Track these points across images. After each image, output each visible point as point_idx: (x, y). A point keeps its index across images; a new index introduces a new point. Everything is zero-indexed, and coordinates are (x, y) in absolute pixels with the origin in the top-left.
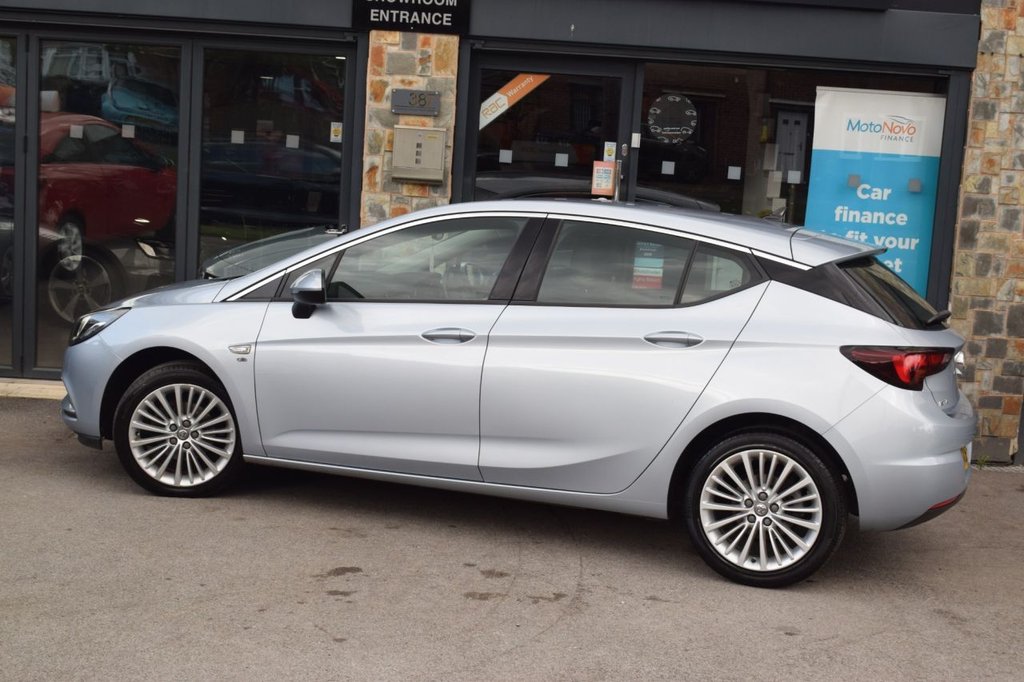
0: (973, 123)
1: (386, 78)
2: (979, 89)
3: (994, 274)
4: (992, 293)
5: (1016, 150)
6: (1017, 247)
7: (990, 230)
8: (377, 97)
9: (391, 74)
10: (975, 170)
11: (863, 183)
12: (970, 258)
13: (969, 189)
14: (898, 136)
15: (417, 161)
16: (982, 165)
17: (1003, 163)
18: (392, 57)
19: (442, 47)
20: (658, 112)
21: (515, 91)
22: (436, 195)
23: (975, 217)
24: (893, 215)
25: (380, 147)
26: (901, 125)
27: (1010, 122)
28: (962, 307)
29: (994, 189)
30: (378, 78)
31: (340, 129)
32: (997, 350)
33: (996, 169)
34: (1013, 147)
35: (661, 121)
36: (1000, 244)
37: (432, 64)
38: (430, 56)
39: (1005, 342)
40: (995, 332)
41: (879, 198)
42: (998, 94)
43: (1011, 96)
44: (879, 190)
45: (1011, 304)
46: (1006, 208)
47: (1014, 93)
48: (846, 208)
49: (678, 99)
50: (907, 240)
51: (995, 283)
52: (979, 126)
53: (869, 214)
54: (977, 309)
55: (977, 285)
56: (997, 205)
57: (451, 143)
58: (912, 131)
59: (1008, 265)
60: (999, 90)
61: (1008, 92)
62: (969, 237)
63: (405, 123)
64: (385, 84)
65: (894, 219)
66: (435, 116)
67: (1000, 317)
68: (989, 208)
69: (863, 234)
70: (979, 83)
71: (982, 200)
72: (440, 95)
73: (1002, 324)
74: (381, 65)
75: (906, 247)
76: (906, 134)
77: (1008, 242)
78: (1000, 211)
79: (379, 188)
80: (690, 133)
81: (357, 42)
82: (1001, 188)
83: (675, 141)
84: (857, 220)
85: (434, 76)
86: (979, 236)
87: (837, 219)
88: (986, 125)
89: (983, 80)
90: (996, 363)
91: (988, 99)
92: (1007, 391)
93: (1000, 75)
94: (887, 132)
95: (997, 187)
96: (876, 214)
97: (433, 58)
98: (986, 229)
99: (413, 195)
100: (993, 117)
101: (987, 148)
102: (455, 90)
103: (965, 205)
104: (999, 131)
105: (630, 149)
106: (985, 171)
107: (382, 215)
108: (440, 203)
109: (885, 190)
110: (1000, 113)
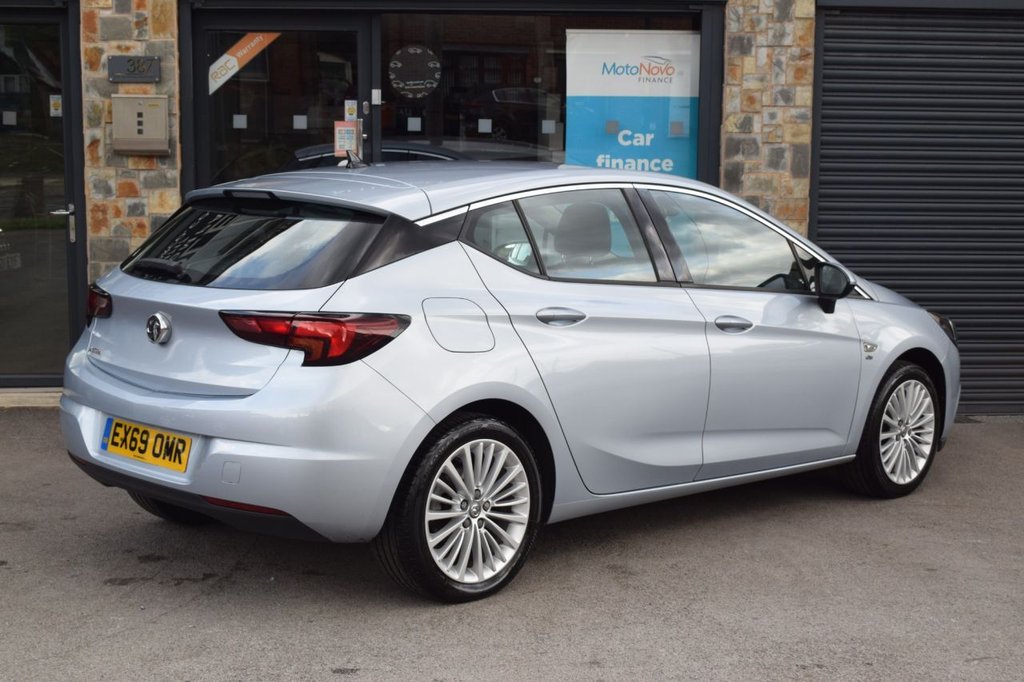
0: (730, 59)
1: (101, 45)
2: (732, 23)
5: (777, 85)
6: (785, 187)
7: (755, 173)
8: (93, 65)
9: (105, 40)
10: (735, 108)
11: (622, 130)
13: (730, 129)
14: (656, 77)
15: (140, 132)
16: (742, 103)
17: (764, 99)
18: (105, 21)
19: (159, 8)
20: (399, 65)
21: (245, 51)
22: (164, 167)
23: (739, 158)
24: (658, 161)
25: (100, 118)
26: (659, 66)
27: (768, 56)
29: (756, 127)
30: (92, 45)
31: (60, 102)
33: (757, 107)
34: (773, 83)
35: (404, 76)
36: (767, 185)
37: (149, 27)
38: (146, 19)
41: (642, 143)
42: (753, 27)
43: (767, 29)
44: (641, 136)
46: (770, 146)
48: (608, 156)
49: (419, 51)
52: (736, 62)
53: (633, 161)
56: (760, 145)
57: (176, 110)
58: (670, 71)
59: (777, 207)
60: (754, 23)
61: (763, 25)
62: (734, 179)
63: (125, 91)
64: (100, 51)
65: (660, 165)
66: (157, 83)
68: (752, 147)
70: (733, 16)
71: (744, 140)
72: (160, 60)
74: (94, 31)
76: (665, 75)
77: (775, 183)
78: (765, 150)
79: (102, 162)
80: (435, 86)
81: (67, 8)
82: (763, 126)
83: (419, 96)
84: (621, 168)
85: (153, 40)
86: (744, 178)
88: (743, 62)
89: (736, 13)
91: (742, 34)
93: (754, 7)
94: (644, 74)
95: (760, 125)
96: (640, 161)
97: (150, 21)
98: (751, 171)
99: (140, 168)
100: (750, 51)
101: (746, 85)
102: (177, 54)
103: (728, 146)
104: (757, 67)
105: (372, 107)
106: (745, 109)
107: (108, 191)
108: (169, 175)
109: (648, 135)
110: (757, 47)
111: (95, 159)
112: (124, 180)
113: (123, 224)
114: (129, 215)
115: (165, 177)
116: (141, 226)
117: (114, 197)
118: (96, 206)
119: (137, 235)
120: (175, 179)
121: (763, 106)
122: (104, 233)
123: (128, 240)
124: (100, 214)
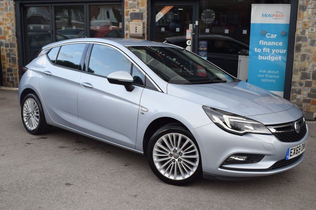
0: (299, 12)
1: (129, 10)
2: (301, 1)
3: (307, 60)
4: (307, 66)
5: (314, 20)
6: (315, 51)
7: (305, 47)
8: (127, 15)
10: (300, 27)
11: (267, 33)
12: (299, 55)
13: (298, 33)
14: (278, 18)
15: (136, 32)
16: (302, 25)
17: (310, 25)
18: (130, 4)
20: (204, 14)
21: (165, 11)
23: (300, 42)
24: (278, 43)
25: (128, 28)
26: (279, 14)
27: (312, 11)
28: (297, 71)
29: (307, 33)
30: (127, 10)
31: (122, 24)
32: (308, 84)
33: (307, 27)
34: (313, 19)
35: (205, 17)
36: (309, 51)
37: (140, 5)
38: (139, 3)
39: (311, 82)
40: (308, 79)
41: (273, 37)
42: (307, 3)
43: (312, 3)
44: (273, 35)
45: (313, 70)
46: (311, 39)
47: (313, 2)
48: (263, 41)
49: (209, 10)
50: (283, 50)
51: (307, 63)
52: (301, 13)
53: (270, 42)
54: (302, 72)
55: (301, 64)
56: (308, 38)
57: (146, 26)
58: (283, 16)
59: (312, 57)
60: (308, 1)
61: (310, 2)
62: (299, 48)
63: (134, 21)
64: (129, 11)
65: (278, 44)
66: (141, 19)
67: (310, 74)
68: (305, 39)
69: (268, 49)
71: (302, 37)
72: (142, 13)
73: (310, 76)
74: (127, 6)
75: (282, 52)
76: (281, 17)
77: (312, 50)
78: (309, 40)
80: (213, 20)
82: (309, 33)
83: (209, 23)
84: (266, 45)
85: (141, 8)
86: (301, 48)
87: (260, 44)
88: (303, 13)
90: (308, 88)
91: (304, 5)
92: (312, 98)
94: (275, 17)
95: (308, 33)
96: (272, 43)
97: (140, 3)
98: (304, 46)
100: (306, 10)
101: (304, 20)
102: (146, 12)
103: (297, 39)
104: (308, 15)
105: (196, 26)
106: (303, 27)
109: (275, 35)
110: (308, 8)
121: (309, 27)
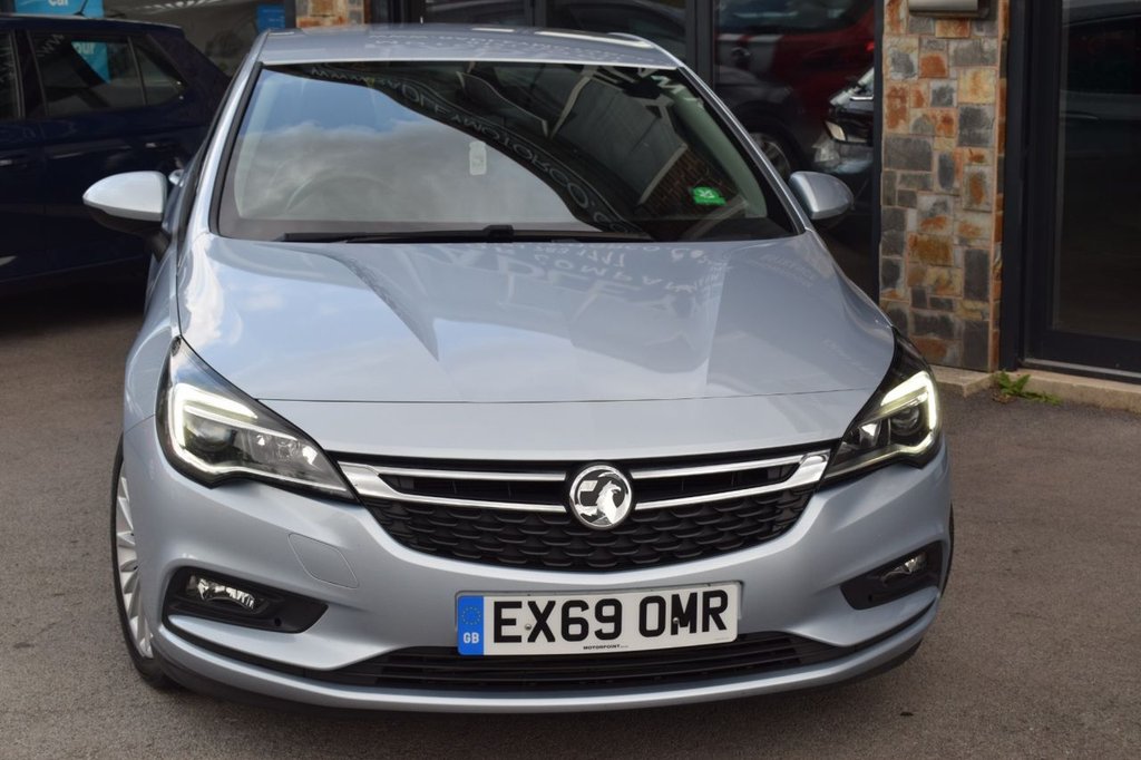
22: (981, 34)
79: (903, 28)
99: (949, 36)
107: (909, 69)
108: (986, 47)
111: (896, 23)
112: (929, 54)
113: (924, 116)
114: (933, 104)
115: (981, 49)
116: (947, 120)
117: (915, 78)
118: (894, 90)
119: (942, 133)
120: (993, 53)
122: (903, 129)
123: (930, 141)
124: (898, 101)
